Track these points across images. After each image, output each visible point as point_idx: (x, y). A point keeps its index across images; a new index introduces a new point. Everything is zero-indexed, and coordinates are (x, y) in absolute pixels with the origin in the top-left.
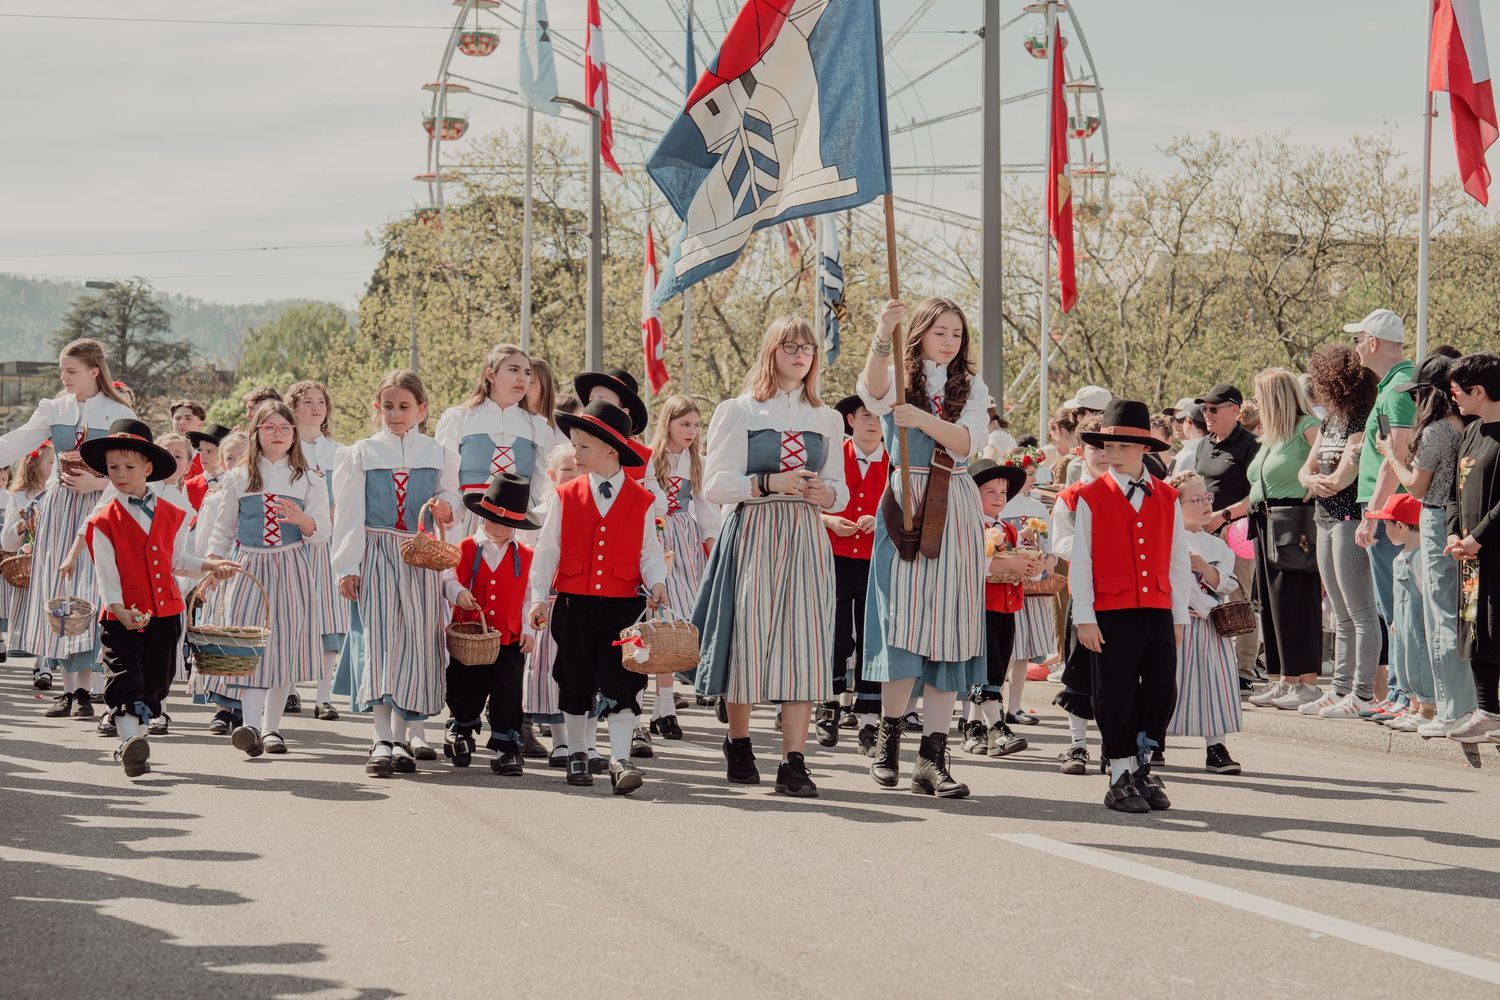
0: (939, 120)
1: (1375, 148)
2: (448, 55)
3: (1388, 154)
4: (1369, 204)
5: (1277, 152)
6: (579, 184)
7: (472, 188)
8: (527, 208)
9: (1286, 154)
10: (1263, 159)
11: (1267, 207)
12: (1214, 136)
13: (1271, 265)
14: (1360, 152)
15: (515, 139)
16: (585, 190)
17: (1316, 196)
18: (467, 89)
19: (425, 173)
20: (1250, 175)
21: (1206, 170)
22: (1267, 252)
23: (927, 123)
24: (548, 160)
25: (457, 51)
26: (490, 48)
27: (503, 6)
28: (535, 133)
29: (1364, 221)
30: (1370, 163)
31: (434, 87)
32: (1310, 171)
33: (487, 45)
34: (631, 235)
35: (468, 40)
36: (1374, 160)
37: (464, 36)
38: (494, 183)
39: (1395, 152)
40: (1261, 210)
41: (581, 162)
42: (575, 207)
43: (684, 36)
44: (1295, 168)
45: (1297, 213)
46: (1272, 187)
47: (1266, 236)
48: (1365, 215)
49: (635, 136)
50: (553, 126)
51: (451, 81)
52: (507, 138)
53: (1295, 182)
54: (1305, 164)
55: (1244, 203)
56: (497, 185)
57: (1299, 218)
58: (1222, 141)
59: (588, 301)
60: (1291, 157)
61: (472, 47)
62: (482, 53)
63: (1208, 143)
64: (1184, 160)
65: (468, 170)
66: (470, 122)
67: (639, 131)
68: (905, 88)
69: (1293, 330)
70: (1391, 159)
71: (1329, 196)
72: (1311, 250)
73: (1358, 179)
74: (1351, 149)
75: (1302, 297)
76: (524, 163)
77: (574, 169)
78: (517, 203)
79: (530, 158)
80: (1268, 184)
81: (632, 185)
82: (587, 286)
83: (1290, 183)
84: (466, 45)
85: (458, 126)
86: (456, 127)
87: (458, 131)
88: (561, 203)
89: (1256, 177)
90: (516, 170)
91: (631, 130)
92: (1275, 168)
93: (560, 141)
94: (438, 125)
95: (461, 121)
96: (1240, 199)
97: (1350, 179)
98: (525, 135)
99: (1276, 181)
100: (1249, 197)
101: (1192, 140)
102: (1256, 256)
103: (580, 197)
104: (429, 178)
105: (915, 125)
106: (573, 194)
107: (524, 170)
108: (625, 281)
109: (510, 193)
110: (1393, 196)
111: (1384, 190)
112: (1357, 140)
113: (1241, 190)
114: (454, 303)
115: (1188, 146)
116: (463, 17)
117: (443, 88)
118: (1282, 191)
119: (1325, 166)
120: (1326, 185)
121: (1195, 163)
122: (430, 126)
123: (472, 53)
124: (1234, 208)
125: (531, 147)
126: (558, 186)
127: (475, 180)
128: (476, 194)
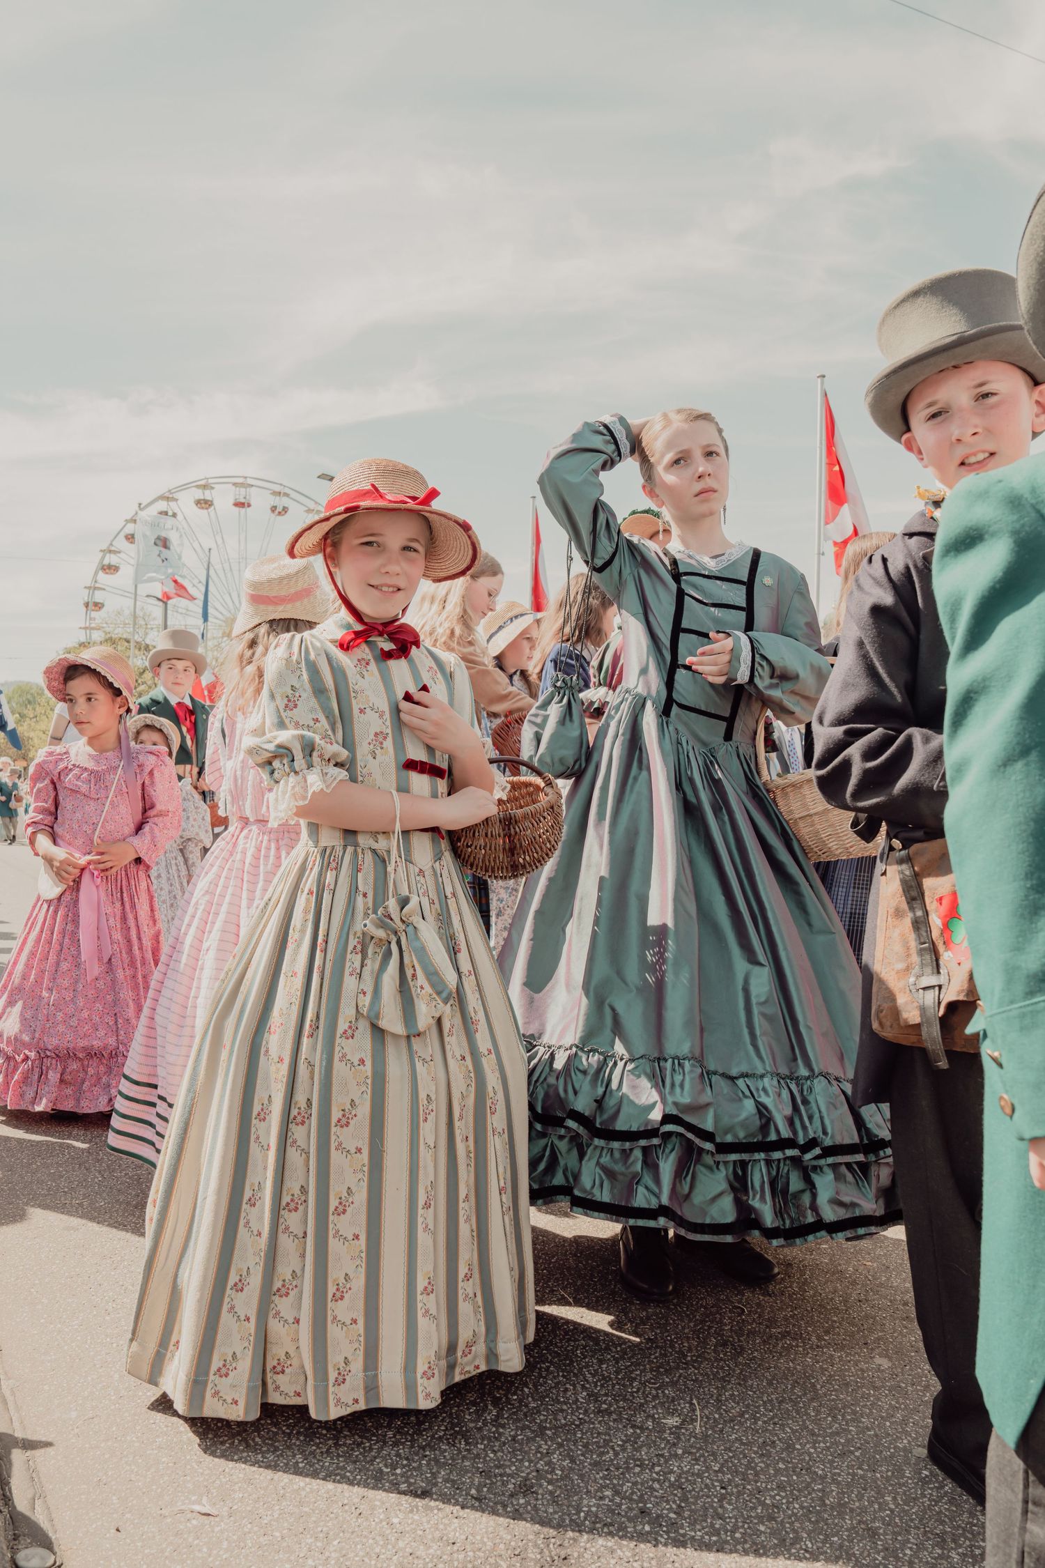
2: (96, 573)
7: (106, 633)
8: (132, 644)
15: (127, 612)
18: (104, 589)
19: (83, 626)
24: (142, 622)
25: (100, 572)
27: (122, 553)
31: (89, 588)
38: (116, 632)
43: (205, 572)
51: (97, 585)
52: (124, 610)
56: (119, 632)
62: (112, 574)
65: (104, 625)
66: (106, 604)
67: (184, 611)
76: (131, 623)
78: (128, 641)
79: (135, 621)
84: (105, 569)
86: (98, 606)
88: (148, 641)
90: (128, 626)
91: (180, 610)
94: (90, 605)
95: (101, 603)
98: (132, 611)
104: (86, 628)
107: (131, 626)
109: (125, 636)
116: (103, 558)
117: (93, 588)
122: (87, 605)
123: (107, 573)
125: (135, 617)
126: (146, 634)
127: (108, 630)
128: (108, 636)
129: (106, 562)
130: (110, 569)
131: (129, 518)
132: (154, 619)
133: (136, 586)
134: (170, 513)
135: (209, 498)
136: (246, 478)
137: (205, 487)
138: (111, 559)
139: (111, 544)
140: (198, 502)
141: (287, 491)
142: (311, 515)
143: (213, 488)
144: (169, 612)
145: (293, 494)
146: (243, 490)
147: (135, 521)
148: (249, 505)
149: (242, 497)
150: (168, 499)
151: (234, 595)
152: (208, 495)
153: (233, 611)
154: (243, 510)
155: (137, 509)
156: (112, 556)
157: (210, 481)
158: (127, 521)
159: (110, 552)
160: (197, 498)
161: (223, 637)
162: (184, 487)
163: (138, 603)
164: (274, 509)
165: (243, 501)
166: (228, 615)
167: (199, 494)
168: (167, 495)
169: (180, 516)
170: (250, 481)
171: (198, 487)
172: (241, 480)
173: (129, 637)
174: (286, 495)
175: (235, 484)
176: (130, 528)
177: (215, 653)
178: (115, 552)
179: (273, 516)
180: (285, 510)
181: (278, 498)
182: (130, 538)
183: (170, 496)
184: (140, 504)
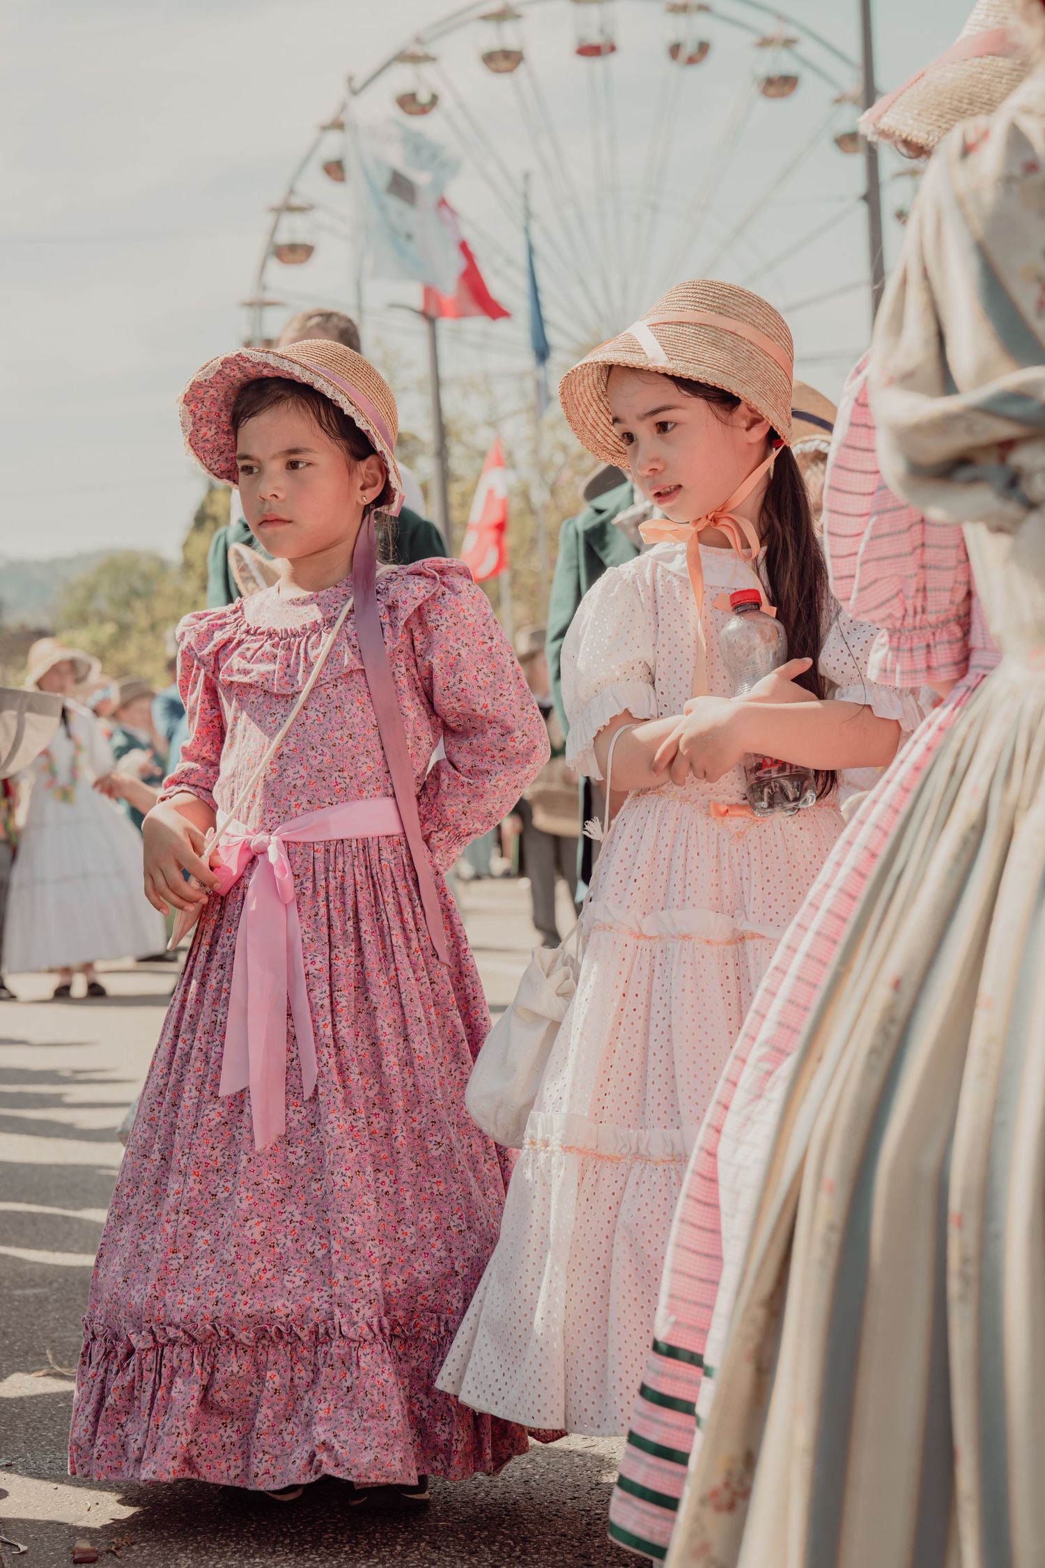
2: (264, 266)
25: (274, 262)
26: (305, 259)
27: (318, 210)
31: (250, 304)
33: (302, 255)
34: (473, 452)
35: (282, 250)
37: (279, 247)
43: (523, 237)
61: (289, 258)
62: (296, 263)
84: (282, 256)
116: (276, 225)
117: (258, 304)
123: (289, 263)
129: (283, 238)
130: (295, 253)
133: (358, 287)
134: (424, 97)
135: (511, 44)
137: (502, 16)
138: (294, 229)
139: (291, 192)
140: (488, 59)
142: (769, 54)
143: (518, 17)
146: (594, 10)
147: (338, 125)
148: (613, 49)
149: (593, 30)
150: (414, 59)
152: (509, 37)
154: (597, 63)
155: (345, 93)
156: (297, 219)
158: (325, 128)
159: (291, 209)
160: (484, 47)
162: (450, 24)
164: (675, 50)
165: (595, 39)
168: (411, 49)
171: (485, 18)
174: (704, 8)
176: (332, 146)
178: (301, 210)
179: (675, 68)
180: (703, 48)
181: (683, 20)
182: (335, 170)
183: (419, 50)
184: (350, 79)
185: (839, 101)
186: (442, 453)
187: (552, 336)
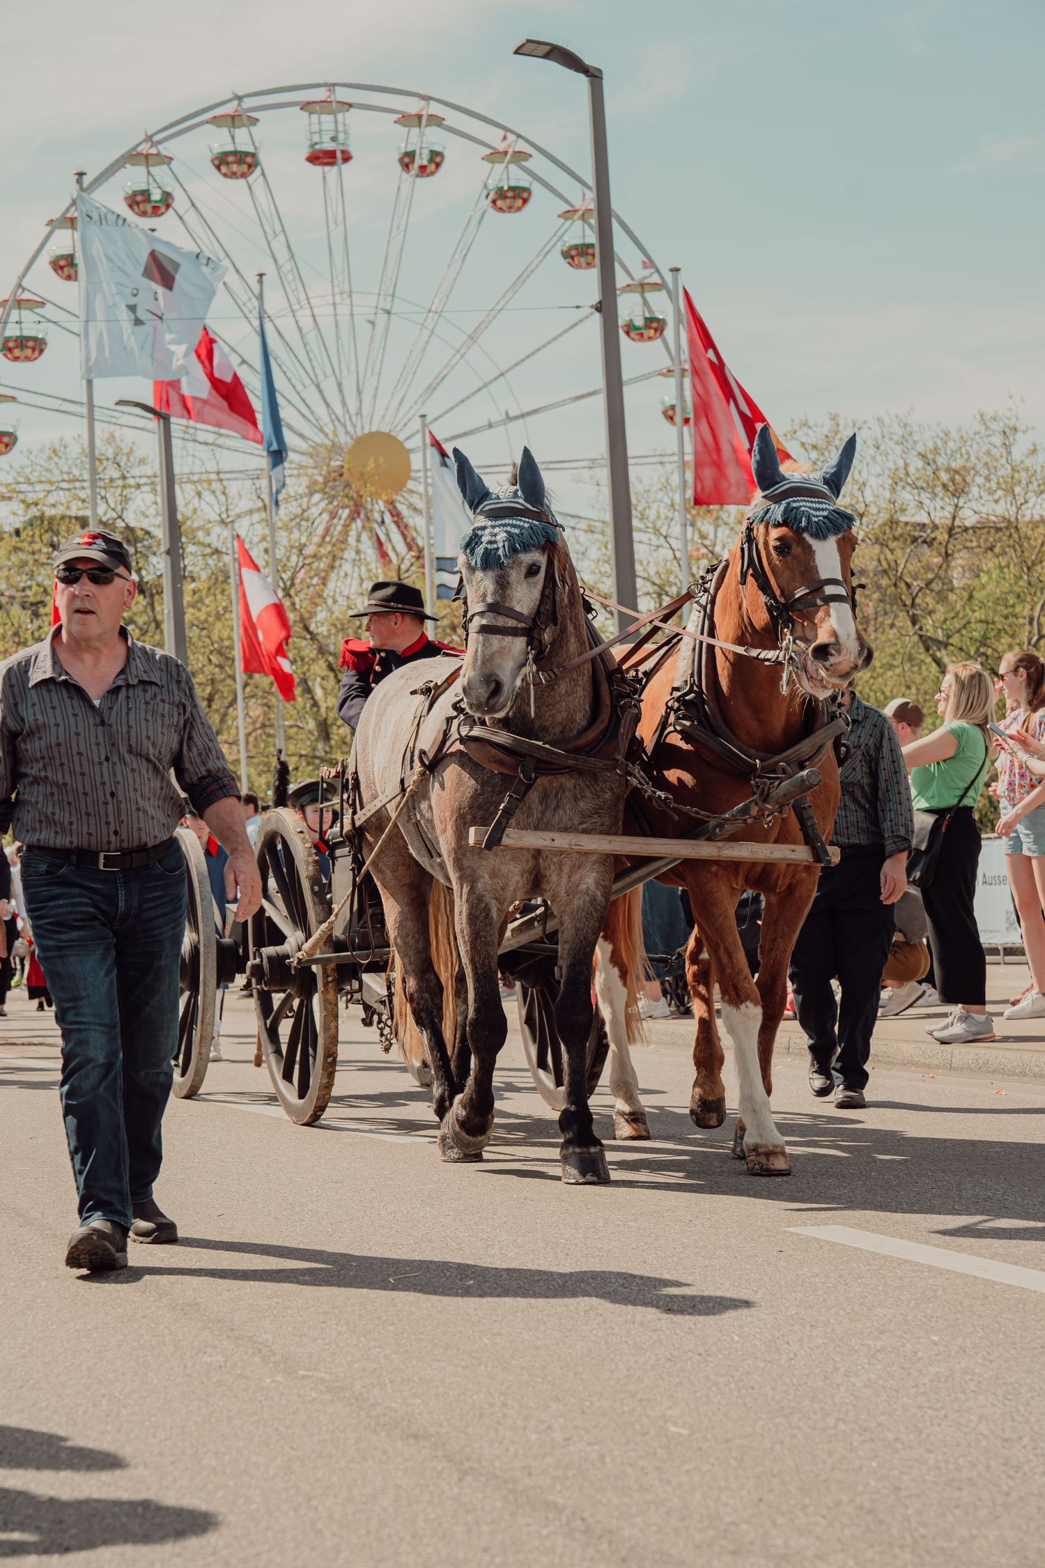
0: (535, 412)
1: (1002, 424)
3: (1015, 429)
4: (998, 483)
5: (900, 431)
6: (150, 497)
7: (28, 506)
9: (910, 434)
10: (886, 439)
11: (893, 490)
12: (834, 418)
13: (901, 555)
14: (987, 428)
15: (76, 449)
16: (156, 503)
17: (944, 477)
18: (13, 399)
20: (874, 458)
21: (826, 454)
22: (895, 539)
23: (523, 416)
24: (113, 472)
26: (36, 353)
27: (48, 306)
28: (98, 442)
29: (997, 501)
30: (997, 440)
32: (936, 450)
33: (34, 349)
34: (208, 551)
35: (11, 344)
36: (1002, 437)
37: (7, 340)
38: (51, 499)
39: (1021, 428)
40: (887, 495)
41: (150, 473)
42: (145, 524)
44: (921, 449)
45: (925, 497)
46: (897, 469)
47: (893, 523)
48: (996, 497)
49: (206, 444)
50: (117, 434)
52: (65, 447)
53: (920, 464)
54: (930, 445)
55: (868, 488)
57: (927, 502)
58: (842, 423)
59: (168, 627)
60: (916, 437)
61: (17, 352)
62: (27, 359)
63: (828, 426)
64: (803, 444)
65: (23, 487)
66: (19, 434)
68: (496, 379)
69: (928, 623)
70: (1019, 436)
71: (957, 477)
72: (942, 536)
73: (986, 459)
74: (978, 427)
75: (936, 586)
76: (86, 476)
77: (143, 481)
79: (93, 471)
80: (892, 466)
81: (207, 495)
82: (165, 608)
83: (916, 464)
84: (10, 350)
85: (6, 440)
86: (4, 441)
87: (7, 445)
88: (130, 518)
89: (878, 458)
90: (78, 484)
92: (899, 449)
93: (126, 450)
95: (10, 434)
96: (864, 484)
97: (977, 458)
98: (86, 445)
99: (901, 463)
100: (873, 481)
101: (811, 423)
102: (884, 545)
103: (151, 511)
105: (509, 418)
106: (143, 508)
107: (87, 484)
108: (207, 601)
109: (73, 512)
110: (1023, 474)
111: (1013, 469)
112: (982, 416)
113: (864, 474)
114: (16, 634)
115: (806, 429)
118: (907, 474)
119: (951, 445)
120: (954, 465)
121: (815, 447)
123: (16, 359)
124: (858, 494)
125: (93, 457)
126: (126, 500)
127: (31, 497)
128: (34, 511)
129: (13, 331)
130: (26, 347)
131: (56, 215)
132: (142, 461)
133: (90, 382)
134: (156, 196)
135: (244, 145)
136: (331, 86)
137: (234, 120)
138: (23, 323)
139: (20, 285)
140: (221, 161)
141: (435, 108)
142: (499, 167)
143: (255, 121)
144: (176, 443)
145: (452, 118)
146: (327, 119)
148: (347, 158)
149: (326, 138)
150: (147, 160)
151: (329, 387)
152: (243, 140)
153: (329, 429)
154: (331, 172)
155: (74, 189)
156: (27, 315)
157: (248, 103)
158: (54, 224)
159: (20, 304)
160: (218, 149)
161: (311, 494)
162: (183, 125)
163: (98, 427)
164: (407, 160)
165: (330, 146)
166: (319, 438)
167: (220, 140)
168: (144, 148)
169: (180, 202)
170: (342, 95)
171: (216, 121)
172: (320, 94)
173: (88, 513)
174: (436, 121)
175: (306, 106)
177: (296, 534)
178: (31, 305)
179: (407, 178)
180: (436, 159)
181: (415, 131)
182: (65, 266)
183: (154, 151)
184: (81, 175)
185: (567, 215)
186: (175, 553)
187: (289, 437)
